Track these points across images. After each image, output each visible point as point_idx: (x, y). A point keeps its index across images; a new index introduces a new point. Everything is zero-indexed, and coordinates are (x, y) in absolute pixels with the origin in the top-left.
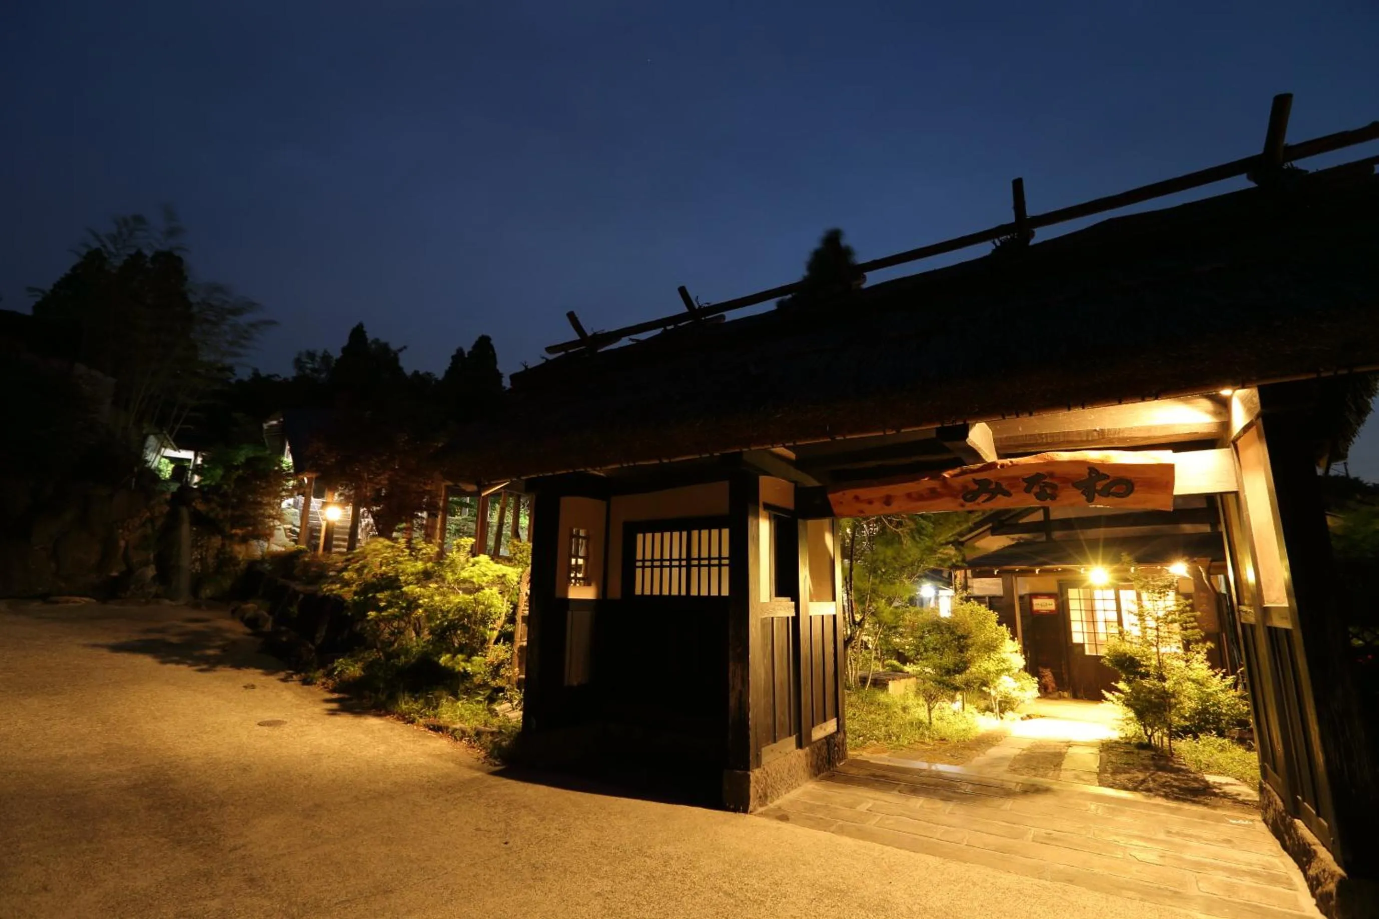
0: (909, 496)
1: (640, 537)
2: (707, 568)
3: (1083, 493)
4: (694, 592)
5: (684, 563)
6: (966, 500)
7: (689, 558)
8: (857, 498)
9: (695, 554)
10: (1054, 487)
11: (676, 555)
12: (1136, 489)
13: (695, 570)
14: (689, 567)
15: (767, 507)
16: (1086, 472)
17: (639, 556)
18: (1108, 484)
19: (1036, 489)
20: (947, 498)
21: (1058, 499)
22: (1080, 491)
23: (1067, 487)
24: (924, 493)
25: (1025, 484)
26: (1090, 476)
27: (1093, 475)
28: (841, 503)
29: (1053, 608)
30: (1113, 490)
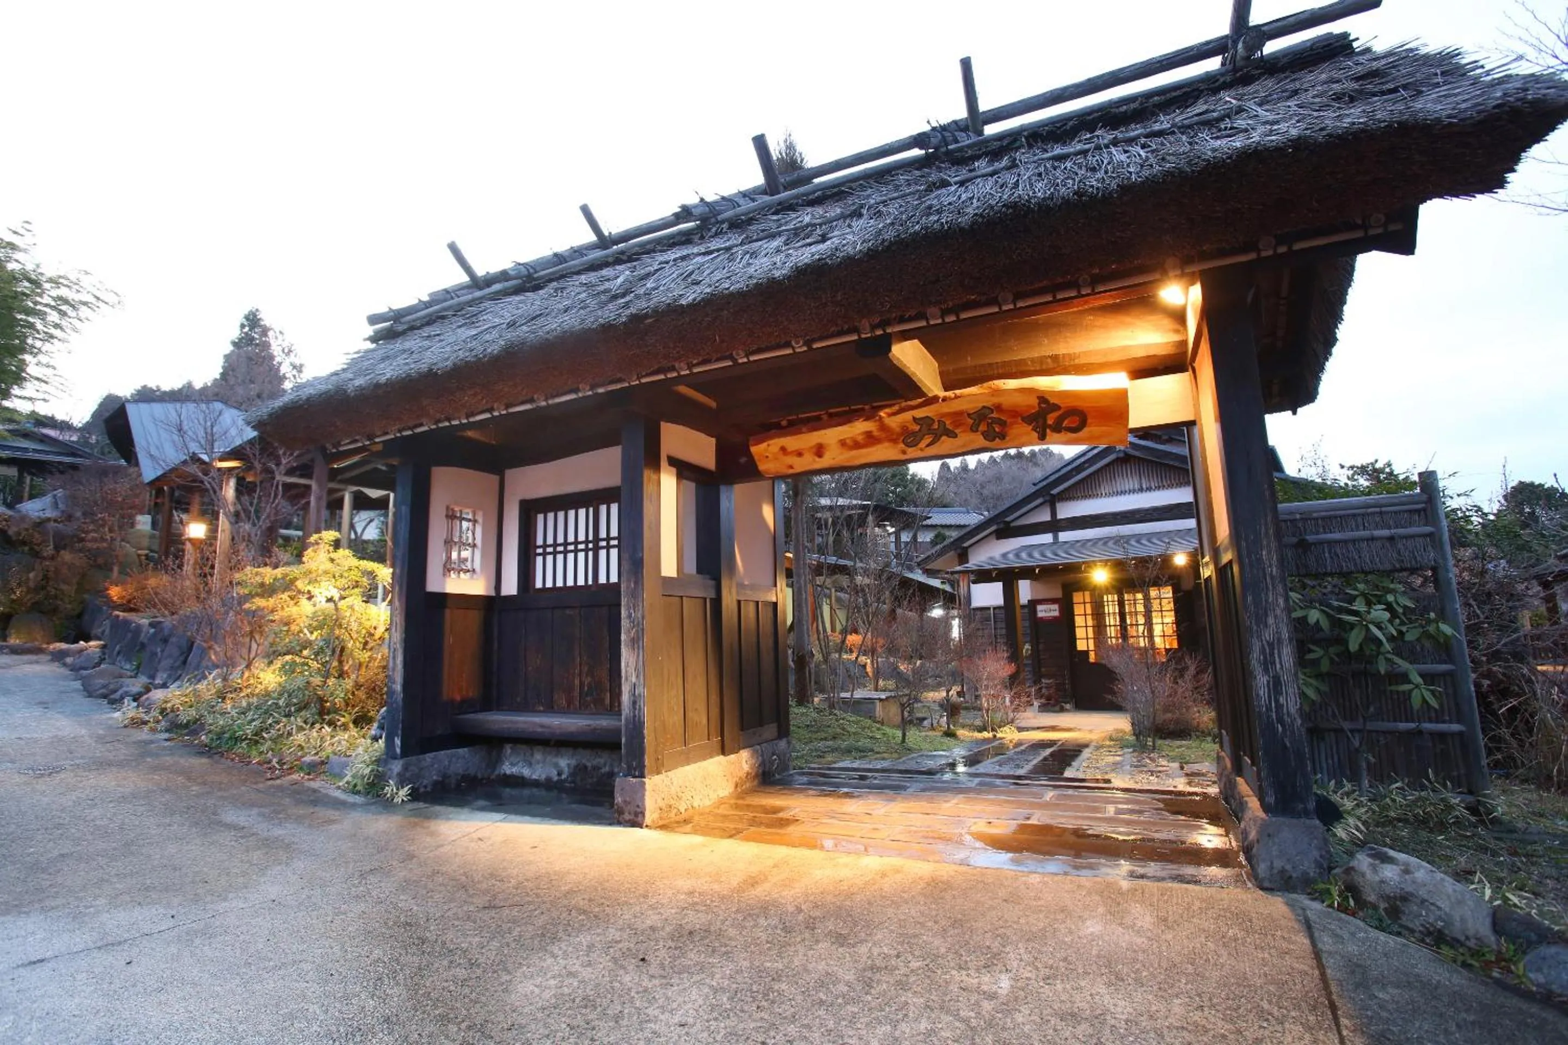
0: (843, 443)
1: (540, 517)
3: (1034, 429)
4: (602, 580)
5: (591, 546)
6: (908, 445)
7: (597, 539)
8: (783, 449)
9: (603, 534)
10: (1003, 424)
11: (581, 538)
12: (1089, 421)
13: (603, 553)
14: (596, 550)
15: (673, 462)
16: (1034, 401)
17: (540, 542)
18: (1061, 415)
19: (983, 427)
20: (886, 444)
21: (1007, 438)
22: (1031, 427)
23: (1016, 423)
24: (860, 438)
25: (971, 421)
26: (1040, 407)
27: (1043, 405)
28: (767, 457)
29: (1056, 613)
30: (1065, 424)
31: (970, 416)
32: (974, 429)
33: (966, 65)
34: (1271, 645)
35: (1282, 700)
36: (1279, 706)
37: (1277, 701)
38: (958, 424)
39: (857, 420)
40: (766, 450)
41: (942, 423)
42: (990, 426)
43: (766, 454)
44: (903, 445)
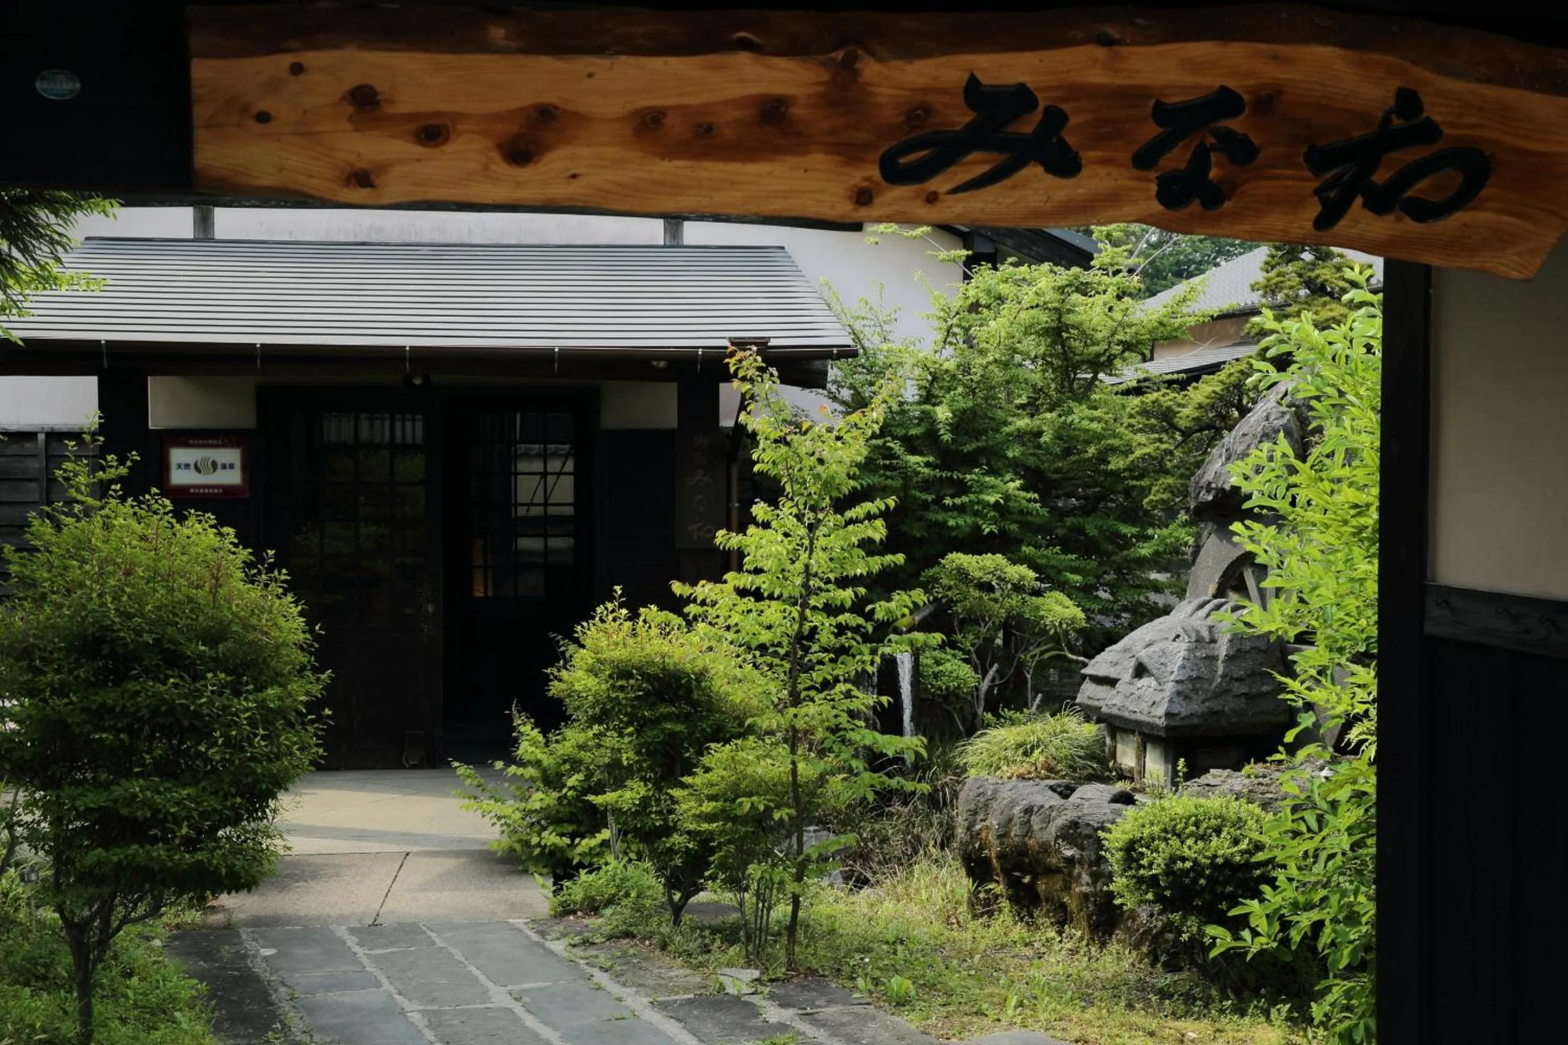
8: (364, 99)
21: (1227, 206)
22: (1318, 182)
23: (1288, 160)
25: (1152, 130)
26: (1387, 119)
27: (1397, 122)
28: (263, 118)
29: (233, 477)
30: (1419, 188)
31: (1162, 113)
32: (1146, 156)
38: (1102, 129)
39: (746, 45)
40: (274, 86)
41: (1055, 118)
42: (1200, 161)
43: (265, 105)
44: (875, 173)
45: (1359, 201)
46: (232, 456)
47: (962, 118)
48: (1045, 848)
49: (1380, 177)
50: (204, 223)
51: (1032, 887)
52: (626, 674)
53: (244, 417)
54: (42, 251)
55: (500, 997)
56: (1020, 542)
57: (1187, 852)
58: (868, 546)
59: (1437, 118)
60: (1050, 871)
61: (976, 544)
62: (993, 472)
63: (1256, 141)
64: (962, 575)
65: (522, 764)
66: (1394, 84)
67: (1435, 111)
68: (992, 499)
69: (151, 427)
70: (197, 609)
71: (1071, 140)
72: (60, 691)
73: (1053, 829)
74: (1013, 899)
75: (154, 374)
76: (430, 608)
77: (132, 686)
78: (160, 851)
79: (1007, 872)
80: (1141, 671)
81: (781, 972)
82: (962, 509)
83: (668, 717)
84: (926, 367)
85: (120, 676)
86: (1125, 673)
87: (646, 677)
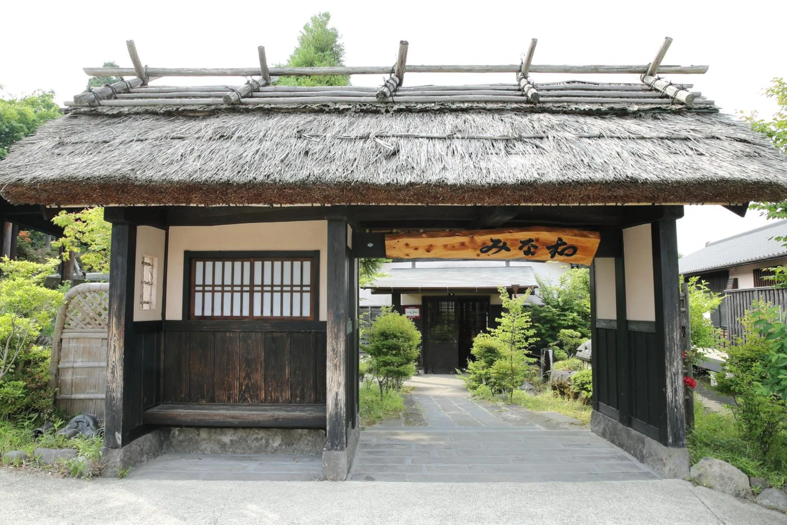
0: (445, 246)
2: (270, 293)
3: (550, 253)
5: (246, 289)
6: (482, 251)
7: (252, 285)
8: (407, 245)
9: (258, 282)
10: (536, 248)
11: (237, 282)
12: (577, 252)
13: (257, 295)
14: (252, 293)
16: (555, 239)
17: (200, 281)
18: (564, 248)
19: (525, 248)
20: (470, 250)
21: (535, 255)
22: (549, 251)
23: (543, 248)
24: (456, 246)
25: (520, 245)
26: (557, 242)
27: (559, 242)
28: (394, 248)
29: (417, 314)
30: (566, 252)
31: (521, 242)
32: (520, 248)
33: (534, 42)
34: (674, 374)
35: (677, 398)
36: (676, 401)
37: (675, 398)
38: (513, 245)
39: (458, 235)
40: (396, 244)
41: (505, 244)
42: (529, 248)
43: (395, 246)
44: (479, 252)
45: (557, 254)
46: (417, 310)
47: (491, 244)
48: (565, 383)
49: (559, 250)
50: (414, 265)
51: (563, 391)
52: (482, 347)
53: (419, 302)
54: (377, 269)
55: (455, 405)
56: (578, 327)
57: (584, 379)
58: (527, 322)
59: (566, 241)
60: (566, 388)
61: (568, 327)
62: (571, 312)
63: (537, 245)
64: (564, 334)
65: (469, 369)
66: (557, 237)
67: (564, 240)
68: (570, 317)
69: (401, 304)
70: (399, 328)
71: (508, 246)
72: (377, 341)
73: (566, 379)
74: (561, 394)
75: (402, 293)
76: (456, 341)
77: (389, 340)
78: (392, 367)
79: (559, 388)
80: (586, 348)
81: (509, 403)
82: (565, 320)
83: (490, 356)
84: (557, 291)
85: (387, 339)
86: (583, 349)
87: (486, 348)
